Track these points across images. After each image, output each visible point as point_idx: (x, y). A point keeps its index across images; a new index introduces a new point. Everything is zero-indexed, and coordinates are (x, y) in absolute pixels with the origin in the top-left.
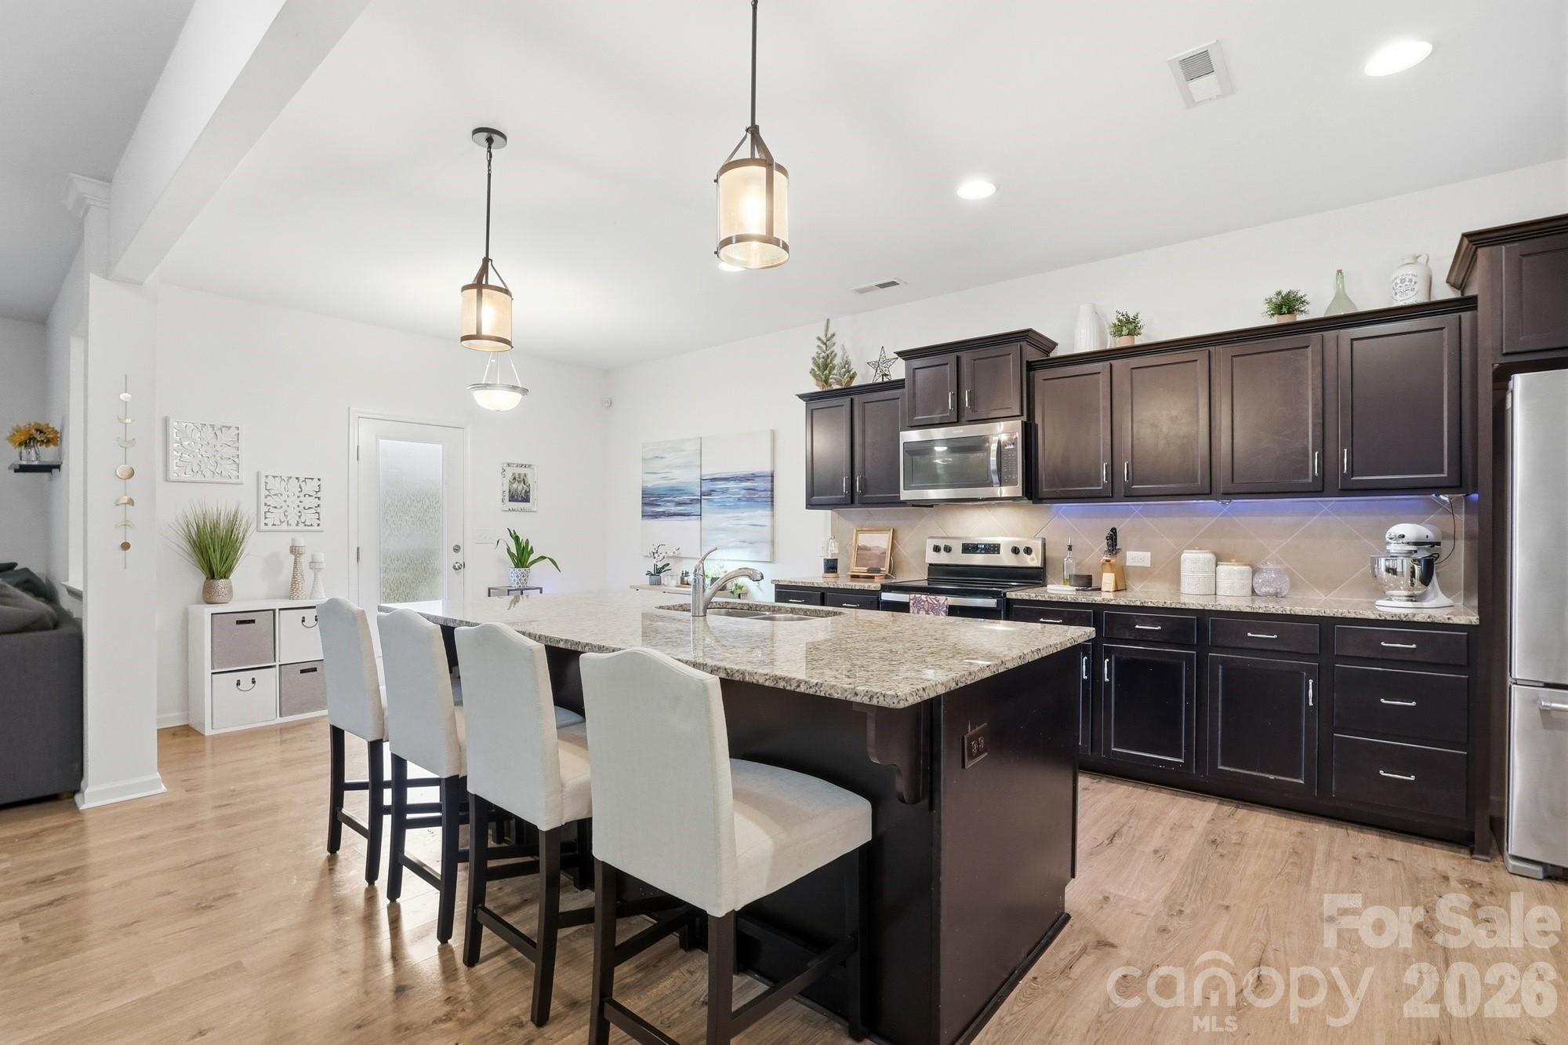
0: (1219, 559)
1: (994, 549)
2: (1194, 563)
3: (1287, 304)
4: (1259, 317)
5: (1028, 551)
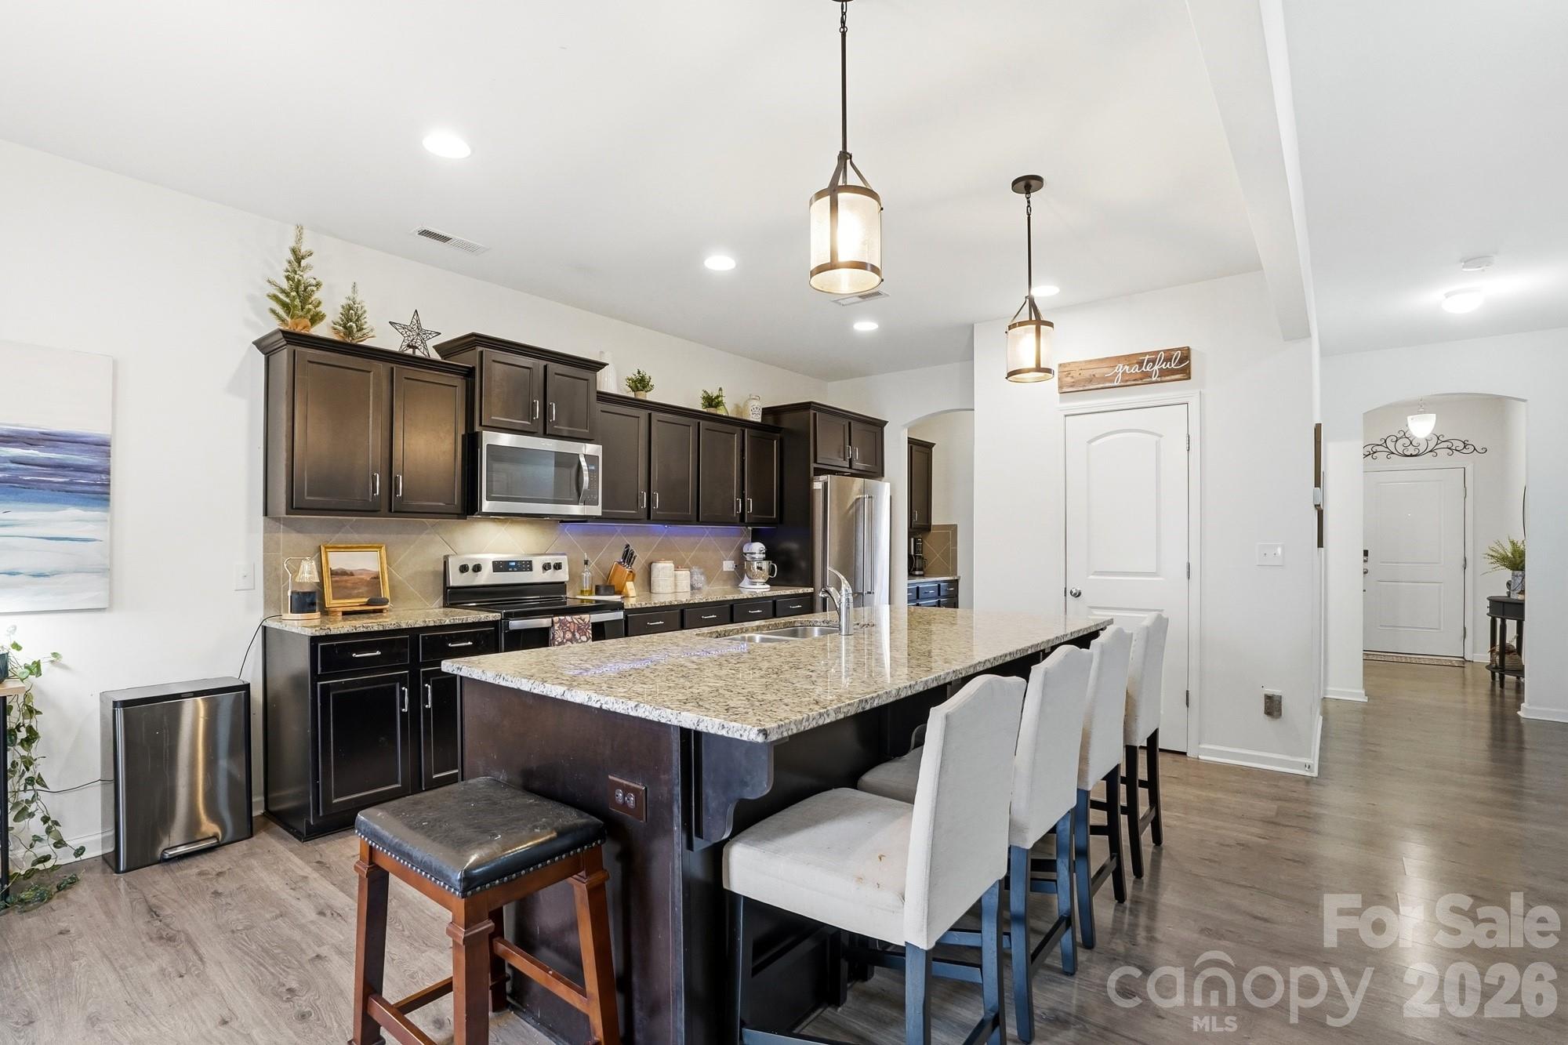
0: (677, 568)
1: (526, 566)
2: (664, 571)
3: (711, 401)
4: (698, 405)
5: (558, 566)
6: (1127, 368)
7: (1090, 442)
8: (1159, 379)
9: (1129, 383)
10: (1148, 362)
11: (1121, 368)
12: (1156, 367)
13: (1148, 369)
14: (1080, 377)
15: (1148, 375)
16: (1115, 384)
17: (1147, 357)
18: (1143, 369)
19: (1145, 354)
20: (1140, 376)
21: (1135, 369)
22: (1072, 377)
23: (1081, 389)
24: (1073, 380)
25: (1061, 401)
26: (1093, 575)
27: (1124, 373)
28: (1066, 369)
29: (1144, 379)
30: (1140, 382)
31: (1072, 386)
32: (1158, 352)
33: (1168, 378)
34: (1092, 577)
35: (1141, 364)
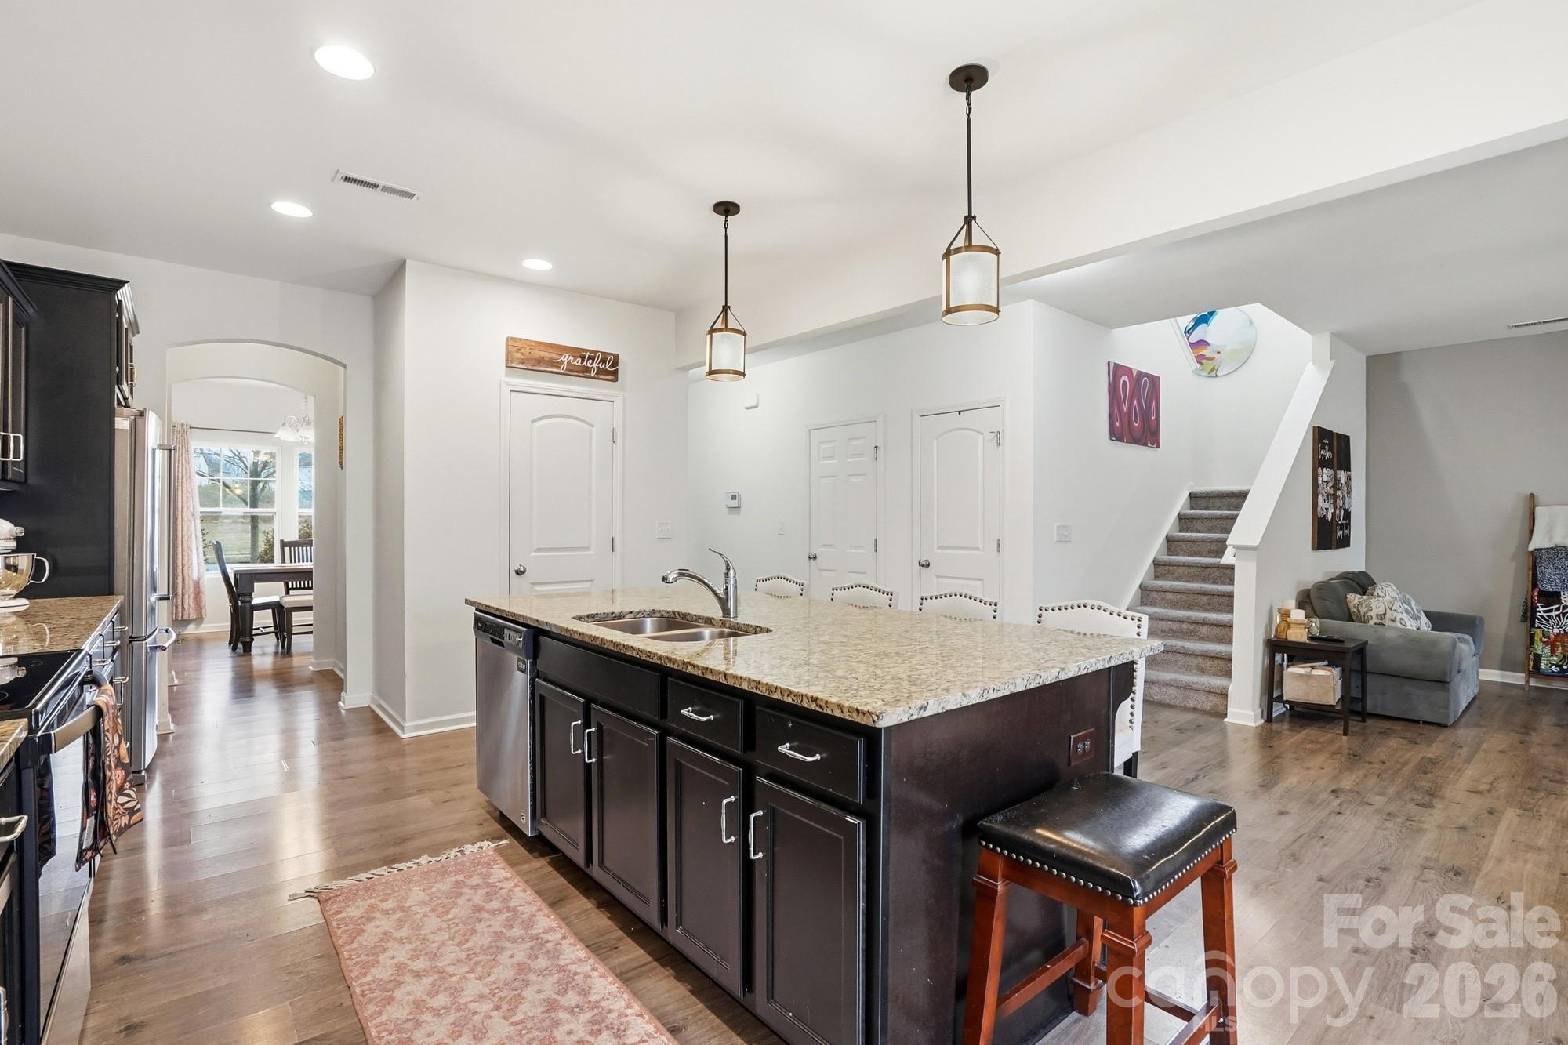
6: (571, 359)
7: (533, 422)
8: (596, 376)
9: (572, 373)
10: (589, 359)
11: (567, 358)
12: (595, 365)
13: (588, 365)
14: (531, 357)
15: (587, 370)
16: (561, 371)
17: (588, 354)
18: (585, 363)
19: (587, 351)
20: (581, 369)
21: (578, 362)
22: (522, 353)
23: (530, 368)
24: (523, 357)
25: (507, 375)
26: (535, 551)
27: (569, 362)
28: (517, 344)
29: (584, 372)
30: (581, 374)
31: (520, 363)
32: (597, 352)
33: (603, 377)
34: (534, 554)
35: (583, 358)
